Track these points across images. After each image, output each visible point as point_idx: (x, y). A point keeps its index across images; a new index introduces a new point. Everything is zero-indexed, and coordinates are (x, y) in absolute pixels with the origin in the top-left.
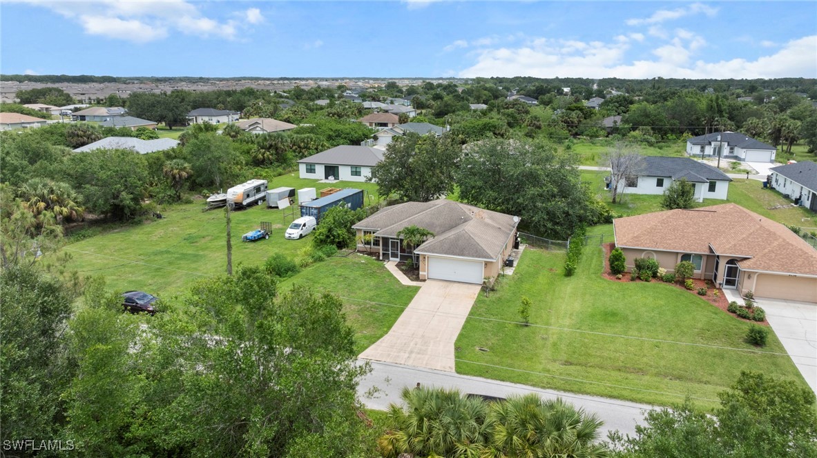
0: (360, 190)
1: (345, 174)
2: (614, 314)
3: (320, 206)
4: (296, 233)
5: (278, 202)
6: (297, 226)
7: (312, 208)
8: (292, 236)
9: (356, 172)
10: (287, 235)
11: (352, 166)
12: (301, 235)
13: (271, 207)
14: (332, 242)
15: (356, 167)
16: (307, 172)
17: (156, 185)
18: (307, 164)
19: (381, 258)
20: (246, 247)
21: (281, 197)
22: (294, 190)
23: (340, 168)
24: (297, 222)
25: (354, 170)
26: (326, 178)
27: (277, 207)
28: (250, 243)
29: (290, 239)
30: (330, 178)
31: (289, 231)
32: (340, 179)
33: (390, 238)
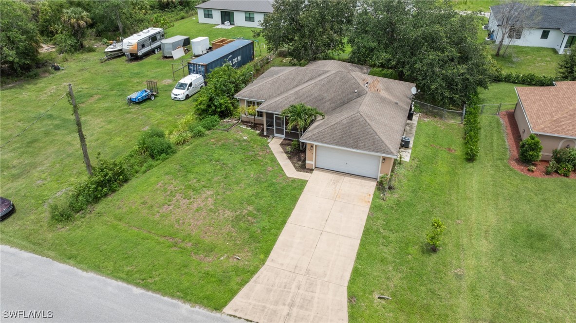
0: (251, 41)
1: (240, 19)
2: (542, 237)
3: (207, 63)
4: (180, 93)
5: (173, 52)
6: (182, 86)
7: (199, 65)
8: (178, 97)
9: (250, 17)
10: (173, 96)
11: (246, 12)
12: (188, 95)
13: (166, 57)
14: (214, 113)
15: (250, 13)
16: (205, 17)
17: (62, 33)
18: (205, 9)
19: (265, 133)
20: (130, 111)
21: (175, 46)
22: (189, 38)
23: (235, 13)
24: (182, 81)
25: (248, 16)
26: (223, 23)
27: (172, 57)
28: (135, 105)
29: (175, 100)
30: (226, 23)
31: (175, 91)
32: (235, 25)
33: (275, 114)
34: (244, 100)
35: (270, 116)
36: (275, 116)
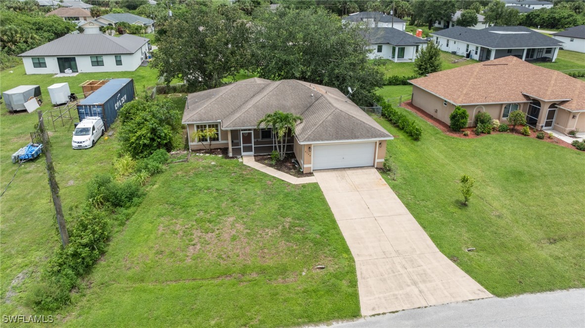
0: (130, 79)
1: (84, 65)
3: (103, 103)
4: (86, 140)
5: (25, 104)
6: (85, 131)
7: (94, 106)
8: (83, 144)
9: (97, 61)
10: (75, 145)
11: (91, 56)
12: (93, 141)
13: (16, 112)
15: (97, 56)
16: (36, 67)
19: (231, 155)
20: (28, 170)
21: (26, 97)
22: (39, 87)
23: (77, 59)
24: (81, 125)
25: (95, 59)
26: (62, 71)
27: (25, 111)
28: (28, 165)
29: (80, 148)
30: (66, 71)
31: (76, 138)
32: (79, 71)
33: (242, 130)
34: (192, 125)
35: (235, 133)
36: (241, 132)
